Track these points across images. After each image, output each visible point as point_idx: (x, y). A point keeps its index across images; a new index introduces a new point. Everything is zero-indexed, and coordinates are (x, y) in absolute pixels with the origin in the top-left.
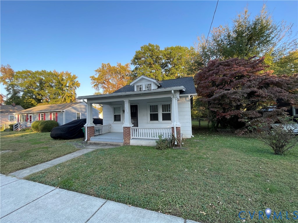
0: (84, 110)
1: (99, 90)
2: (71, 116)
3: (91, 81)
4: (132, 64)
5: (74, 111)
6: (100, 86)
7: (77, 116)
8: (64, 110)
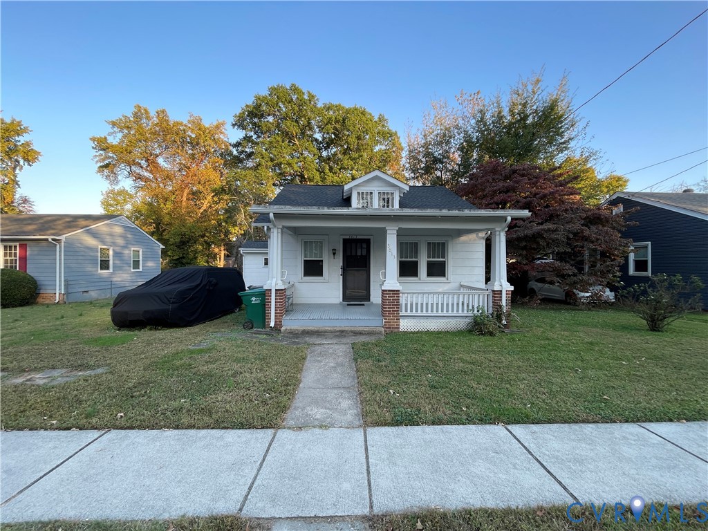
0: (120, 241)
1: (116, 181)
2: (81, 258)
3: (94, 152)
4: (236, 127)
5: (90, 241)
6: (122, 171)
7: (99, 259)
8: (63, 238)
